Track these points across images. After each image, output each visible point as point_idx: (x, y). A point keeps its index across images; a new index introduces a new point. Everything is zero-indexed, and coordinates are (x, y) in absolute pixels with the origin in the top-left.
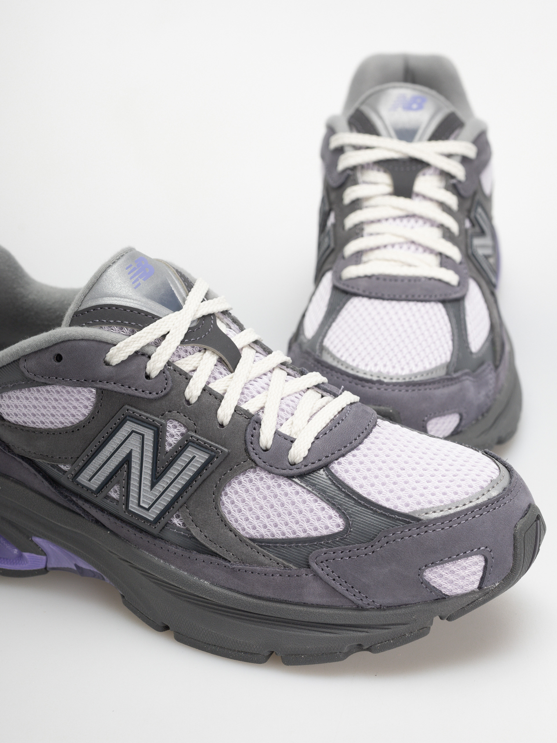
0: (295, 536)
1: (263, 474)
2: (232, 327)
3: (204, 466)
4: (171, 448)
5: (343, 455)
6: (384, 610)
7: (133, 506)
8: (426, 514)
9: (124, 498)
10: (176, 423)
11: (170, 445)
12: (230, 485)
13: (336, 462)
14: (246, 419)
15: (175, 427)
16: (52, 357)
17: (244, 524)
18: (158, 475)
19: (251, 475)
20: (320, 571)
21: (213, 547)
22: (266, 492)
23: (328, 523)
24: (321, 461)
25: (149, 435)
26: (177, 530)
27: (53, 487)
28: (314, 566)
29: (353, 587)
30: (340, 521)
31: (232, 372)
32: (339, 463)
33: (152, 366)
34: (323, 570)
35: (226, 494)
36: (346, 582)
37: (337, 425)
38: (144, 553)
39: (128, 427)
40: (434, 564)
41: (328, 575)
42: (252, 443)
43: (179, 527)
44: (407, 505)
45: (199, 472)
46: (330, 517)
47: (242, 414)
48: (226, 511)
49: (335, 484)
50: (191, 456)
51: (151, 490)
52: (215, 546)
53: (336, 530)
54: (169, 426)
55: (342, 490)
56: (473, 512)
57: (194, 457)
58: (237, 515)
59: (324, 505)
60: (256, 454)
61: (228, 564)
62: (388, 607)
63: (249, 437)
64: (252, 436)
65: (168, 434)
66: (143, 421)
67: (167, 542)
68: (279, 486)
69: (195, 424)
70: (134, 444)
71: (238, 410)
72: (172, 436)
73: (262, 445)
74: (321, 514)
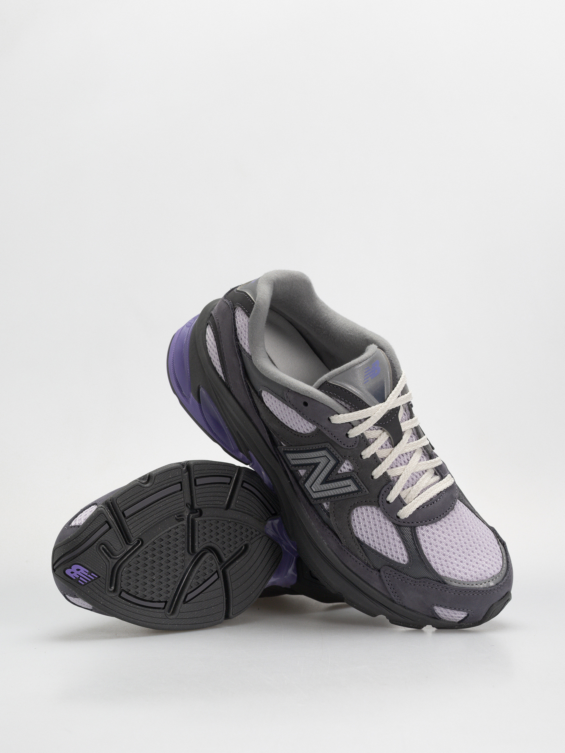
0: (380, 552)
1: (380, 513)
2: (407, 411)
3: (353, 492)
4: (341, 472)
5: (426, 525)
6: (406, 608)
7: (307, 485)
8: (451, 581)
9: (305, 478)
10: (349, 463)
11: (341, 471)
12: (361, 508)
13: (421, 527)
14: (386, 481)
15: (348, 465)
16: (303, 402)
17: (358, 531)
18: (327, 480)
19: (374, 509)
20: (383, 577)
21: (337, 531)
22: (377, 523)
23: (400, 556)
24: (413, 524)
25: (332, 462)
26: (323, 510)
27: (272, 444)
28: (382, 573)
29: (396, 593)
30: (406, 559)
31: (393, 447)
32: (422, 529)
33: (352, 433)
34: (385, 577)
35: (357, 511)
36: (394, 589)
37: (432, 504)
38: (302, 506)
39: (324, 453)
40: (441, 606)
41: (387, 581)
42: (383, 495)
43: (325, 509)
44: (444, 571)
45: (349, 493)
46: (403, 555)
47: (385, 477)
48: (353, 518)
49: (414, 539)
50: (349, 484)
51: (320, 485)
52: (338, 531)
53: (402, 562)
54: (345, 463)
55: (415, 545)
56: (474, 592)
57: (350, 485)
58: (357, 524)
59: (403, 546)
60: (382, 502)
61: (340, 544)
62: (408, 608)
63: (383, 492)
64: (385, 492)
65: (342, 466)
66: (333, 454)
67: (316, 511)
68: (386, 524)
69: (359, 469)
70: (323, 461)
71: (385, 474)
72: (344, 468)
73: (388, 499)
74: (399, 550)
